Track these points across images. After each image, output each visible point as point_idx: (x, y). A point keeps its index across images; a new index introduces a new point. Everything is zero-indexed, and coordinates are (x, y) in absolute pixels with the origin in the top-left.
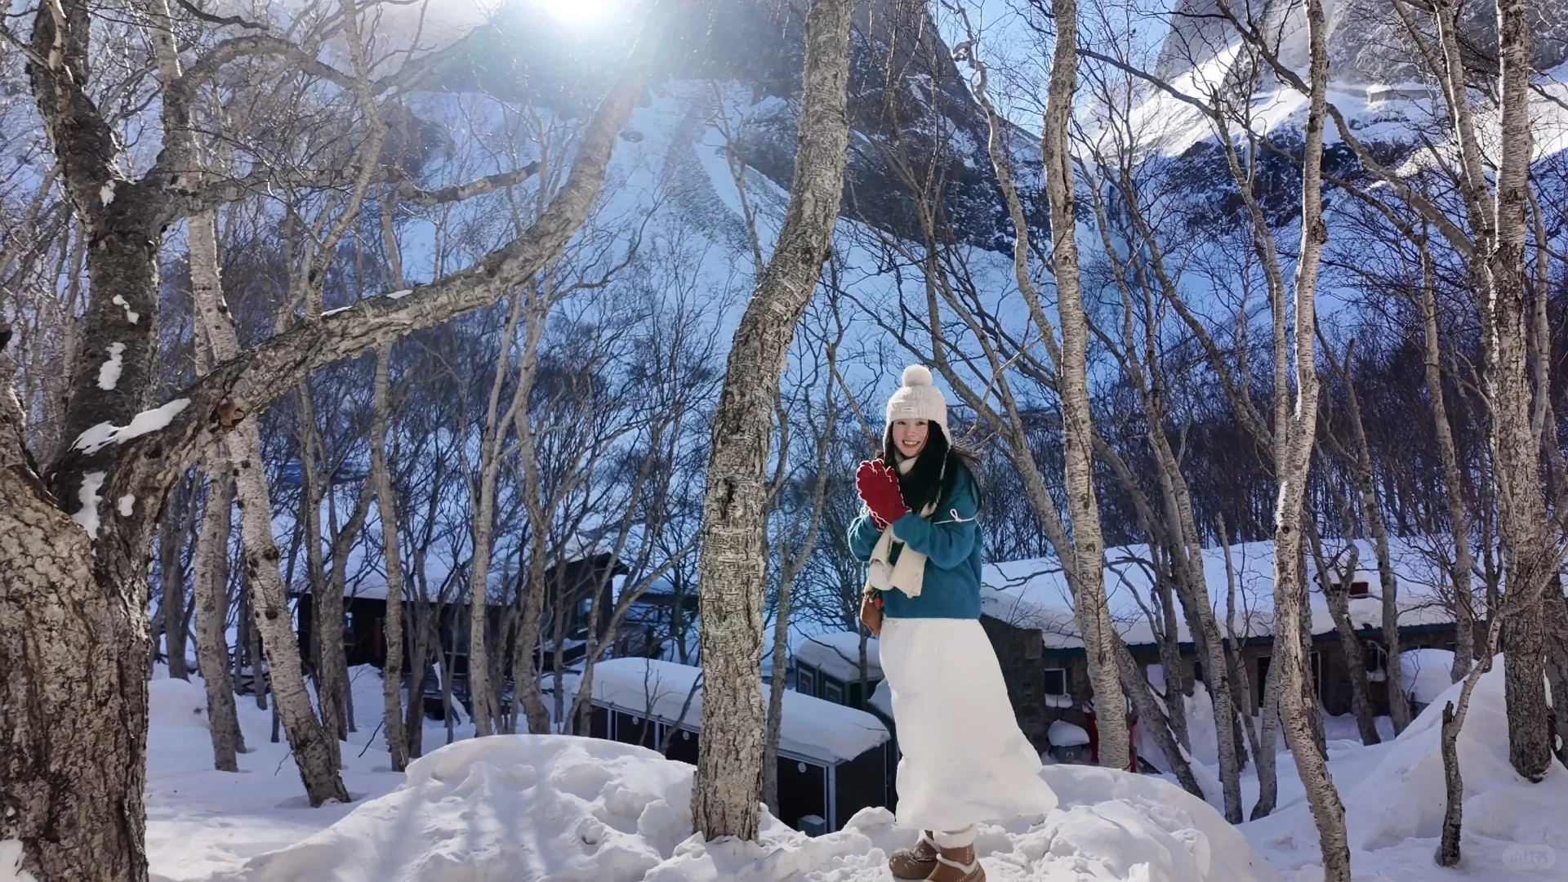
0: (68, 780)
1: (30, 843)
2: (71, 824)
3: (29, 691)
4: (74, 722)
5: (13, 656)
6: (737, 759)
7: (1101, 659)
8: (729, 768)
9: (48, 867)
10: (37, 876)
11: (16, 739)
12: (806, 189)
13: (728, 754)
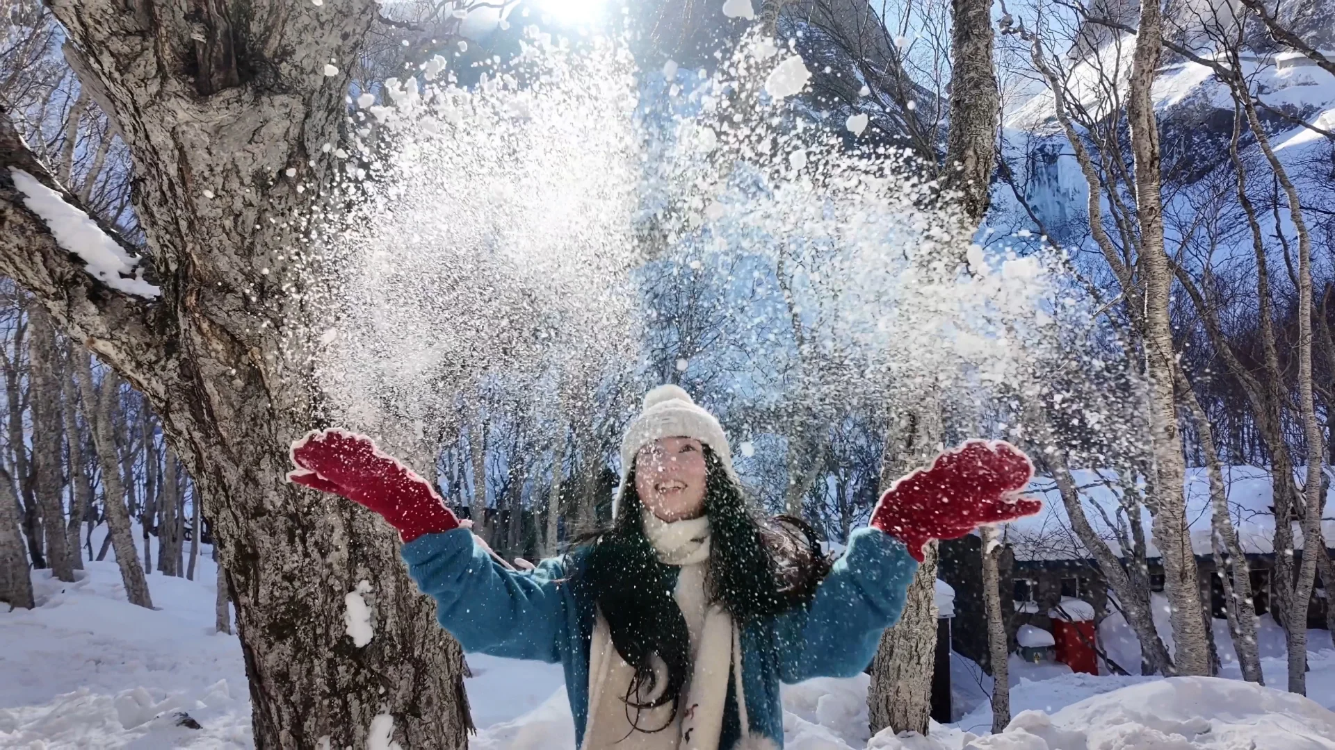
0: (425, 664)
1: (399, 717)
2: (429, 703)
3: (397, 587)
4: (428, 615)
5: (384, 557)
6: (918, 663)
7: (1183, 576)
8: (911, 671)
9: (412, 738)
10: (403, 745)
11: (388, 629)
12: (968, 148)
13: (911, 658)
